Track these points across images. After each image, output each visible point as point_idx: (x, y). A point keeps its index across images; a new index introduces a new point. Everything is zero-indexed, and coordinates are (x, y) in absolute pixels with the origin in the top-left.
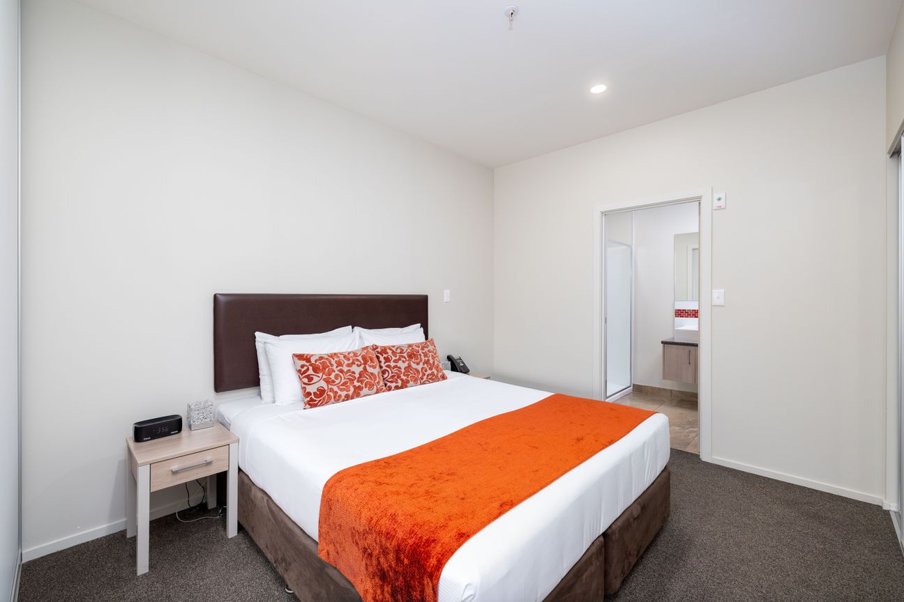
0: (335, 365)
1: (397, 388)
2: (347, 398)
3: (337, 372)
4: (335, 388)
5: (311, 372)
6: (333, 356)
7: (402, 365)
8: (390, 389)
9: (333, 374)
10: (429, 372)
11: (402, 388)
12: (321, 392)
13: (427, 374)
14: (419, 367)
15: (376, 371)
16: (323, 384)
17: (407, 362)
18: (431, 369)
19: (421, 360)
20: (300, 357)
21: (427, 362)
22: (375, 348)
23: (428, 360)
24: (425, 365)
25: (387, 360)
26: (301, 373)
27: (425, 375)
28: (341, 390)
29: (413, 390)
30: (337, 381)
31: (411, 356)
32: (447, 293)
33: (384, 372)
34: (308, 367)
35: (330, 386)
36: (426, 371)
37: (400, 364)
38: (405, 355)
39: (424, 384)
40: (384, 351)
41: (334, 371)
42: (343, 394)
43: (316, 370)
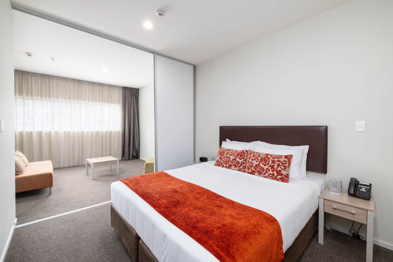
0: (226, 153)
2: (226, 167)
3: (225, 156)
4: (222, 162)
8: (245, 171)
9: (223, 156)
10: (271, 172)
11: (249, 173)
13: (269, 173)
14: (265, 168)
17: (258, 162)
18: (273, 171)
19: (268, 163)
22: (248, 151)
23: (274, 166)
24: (270, 168)
27: (267, 173)
28: (225, 163)
30: (223, 159)
31: (262, 160)
32: (360, 124)
35: (220, 160)
36: (269, 171)
38: (259, 158)
39: (264, 177)
41: (224, 155)
42: (225, 165)
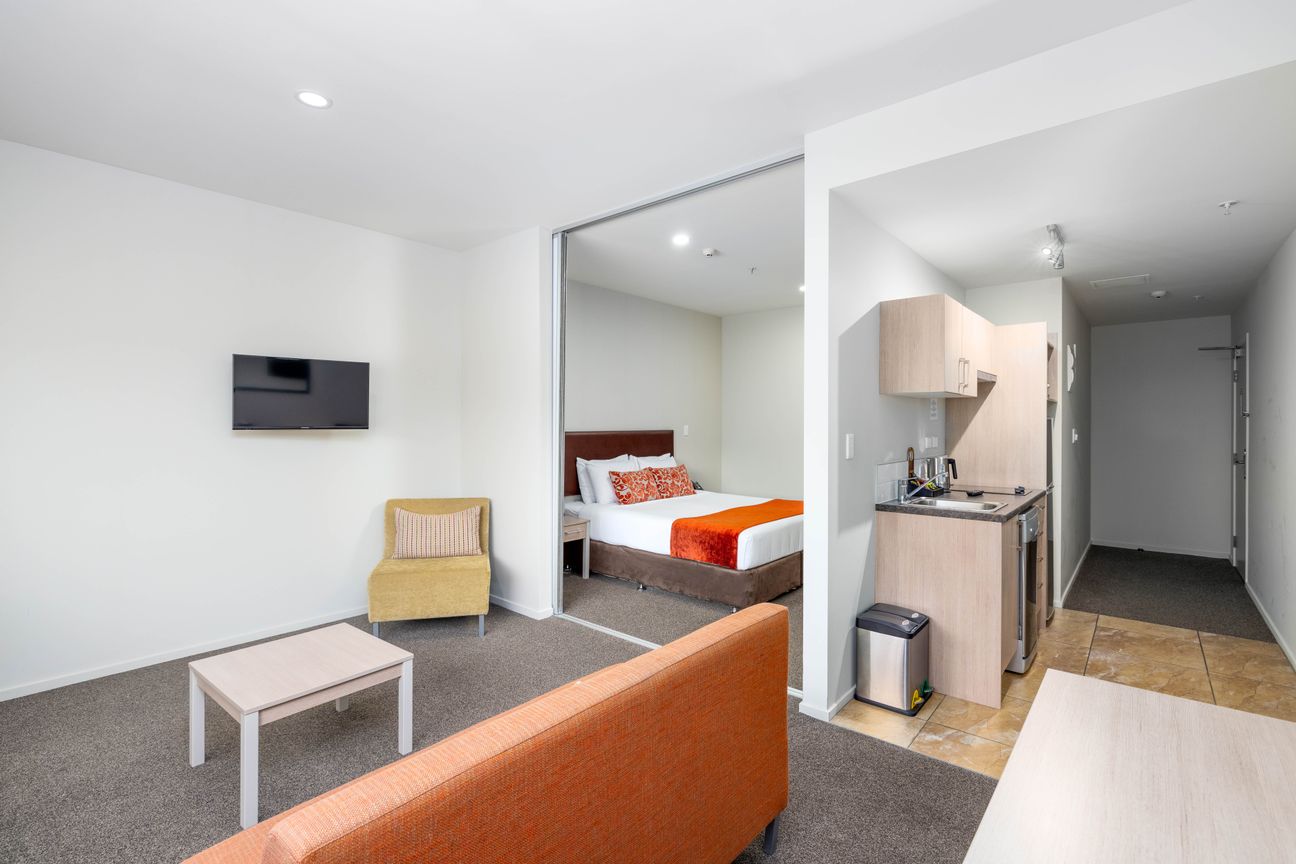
0: (633, 479)
1: (667, 497)
2: (641, 501)
3: (635, 483)
4: (636, 494)
5: (621, 482)
6: (630, 473)
7: (669, 482)
8: (663, 497)
9: (633, 485)
10: (685, 488)
11: (669, 497)
12: (629, 496)
14: (679, 484)
15: (655, 485)
16: (629, 490)
17: (671, 480)
18: (686, 485)
19: (679, 479)
20: (613, 473)
21: (683, 481)
22: (650, 469)
23: (684, 479)
24: (683, 483)
25: (660, 478)
26: (615, 484)
27: (683, 490)
28: (638, 495)
29: (675, 499)
30: (636, 489)
31: (674, 476)
32: (686, 427)
33: (658, 486)
34: (618, 480)
35: (633, 492)
36: (683, 487)
37: (667, 481)
38: (669, 475)
39: (683, 495)
40: (657, 472)
41: (633, 483)
42: (640, 498)
43: (624, 481)
